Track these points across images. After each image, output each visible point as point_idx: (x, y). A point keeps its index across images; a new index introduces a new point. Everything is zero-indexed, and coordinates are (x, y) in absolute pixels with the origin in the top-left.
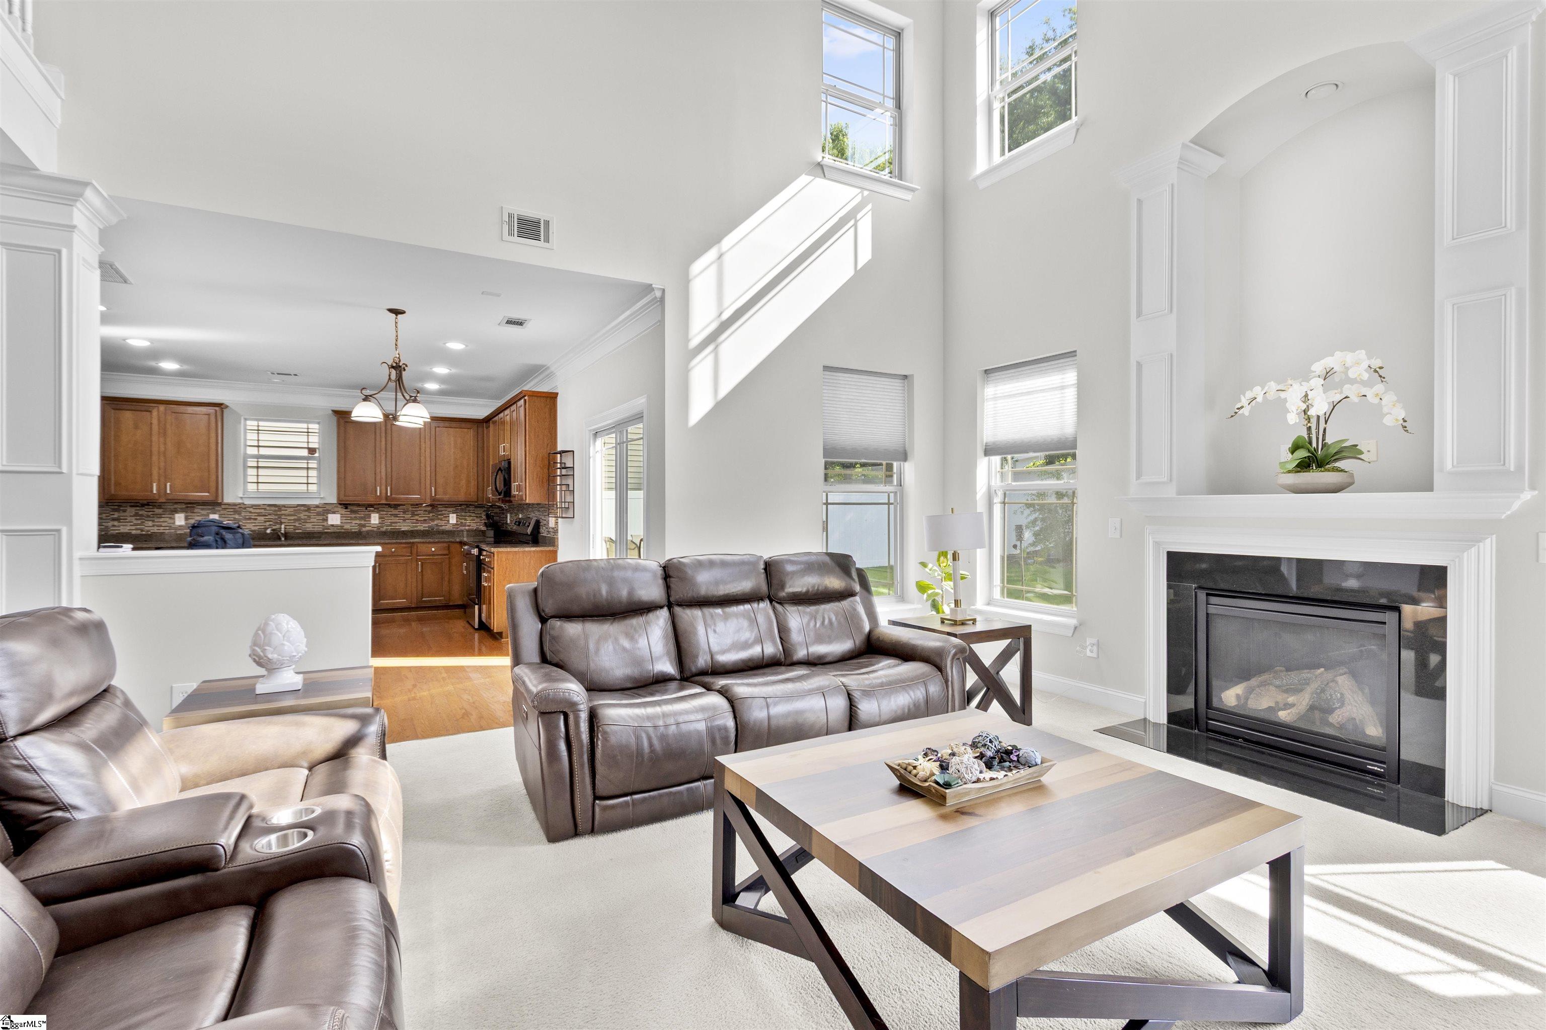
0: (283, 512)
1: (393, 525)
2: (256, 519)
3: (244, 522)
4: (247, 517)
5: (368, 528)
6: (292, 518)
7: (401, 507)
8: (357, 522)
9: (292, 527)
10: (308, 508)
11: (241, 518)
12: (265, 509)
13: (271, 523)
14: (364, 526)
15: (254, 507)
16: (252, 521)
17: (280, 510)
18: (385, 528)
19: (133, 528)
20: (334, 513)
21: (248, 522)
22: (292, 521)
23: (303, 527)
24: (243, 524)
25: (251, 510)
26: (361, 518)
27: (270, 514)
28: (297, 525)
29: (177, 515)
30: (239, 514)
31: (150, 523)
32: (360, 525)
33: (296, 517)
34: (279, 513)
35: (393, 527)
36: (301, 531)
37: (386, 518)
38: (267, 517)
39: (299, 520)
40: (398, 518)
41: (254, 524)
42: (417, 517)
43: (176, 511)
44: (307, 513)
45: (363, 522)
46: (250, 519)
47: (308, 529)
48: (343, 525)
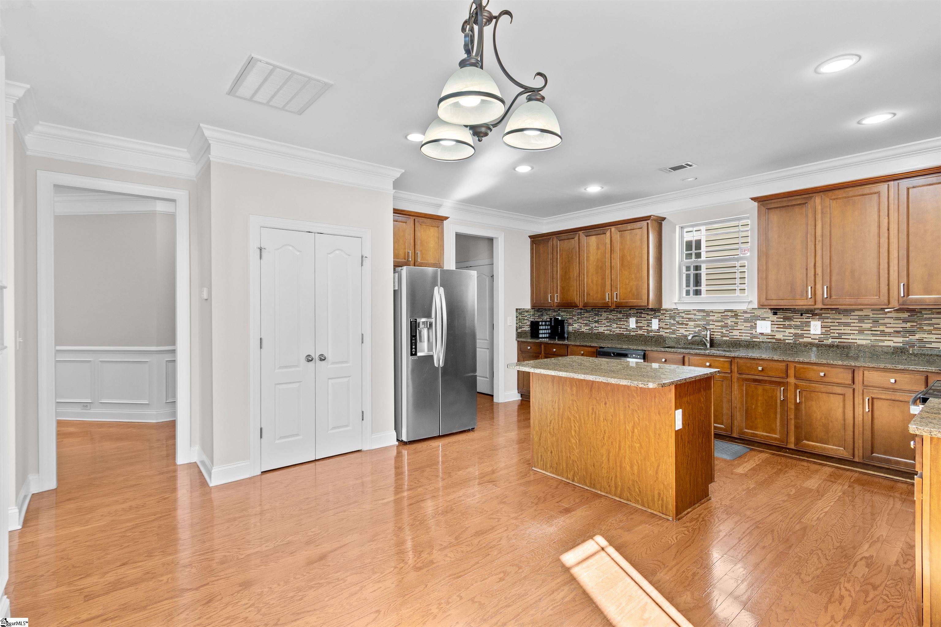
0: (711, 318)
1: (843, 337)
2: (687, 325)
3: (678, 326)
4: (680, 322)
5: (805, 340)
6: (720, 324)
7: (857, 313)
8: (792, 331)
9: (720, 334)
10: (735, 314)
11: (675, 322)
12: (695, 314)
13: (700, 328)
14: (802, 336)
15: (686, 313)
16: (684, 326)
17: (708, 315)
18: (830, 340)
19: (606, 328)
20: (764, 319)
21: (681, 326)
22: (720, 328)
23: (730, 334)
24: (677, 329)
25: (683, 315)
26: (796, 327)
27: (699, 320)
28: (724, 331)
29: (631, 319)
30: (674, 320)
31: (615, 326)
32: (795, 335)
33: (723, 323)
34: (707, 318)
35: (842, 340)
36: (728, 338)
37: (832, 328)
38: (696, 323)
39: (726, 326)
40: (850, 328)
41: (685, 329)
42: (881, 328)
43: (628, 316)
44: (734, 320)
45: (799, 332)
46: (682, 324)
47: (735, 337)
48: (773, 334)
